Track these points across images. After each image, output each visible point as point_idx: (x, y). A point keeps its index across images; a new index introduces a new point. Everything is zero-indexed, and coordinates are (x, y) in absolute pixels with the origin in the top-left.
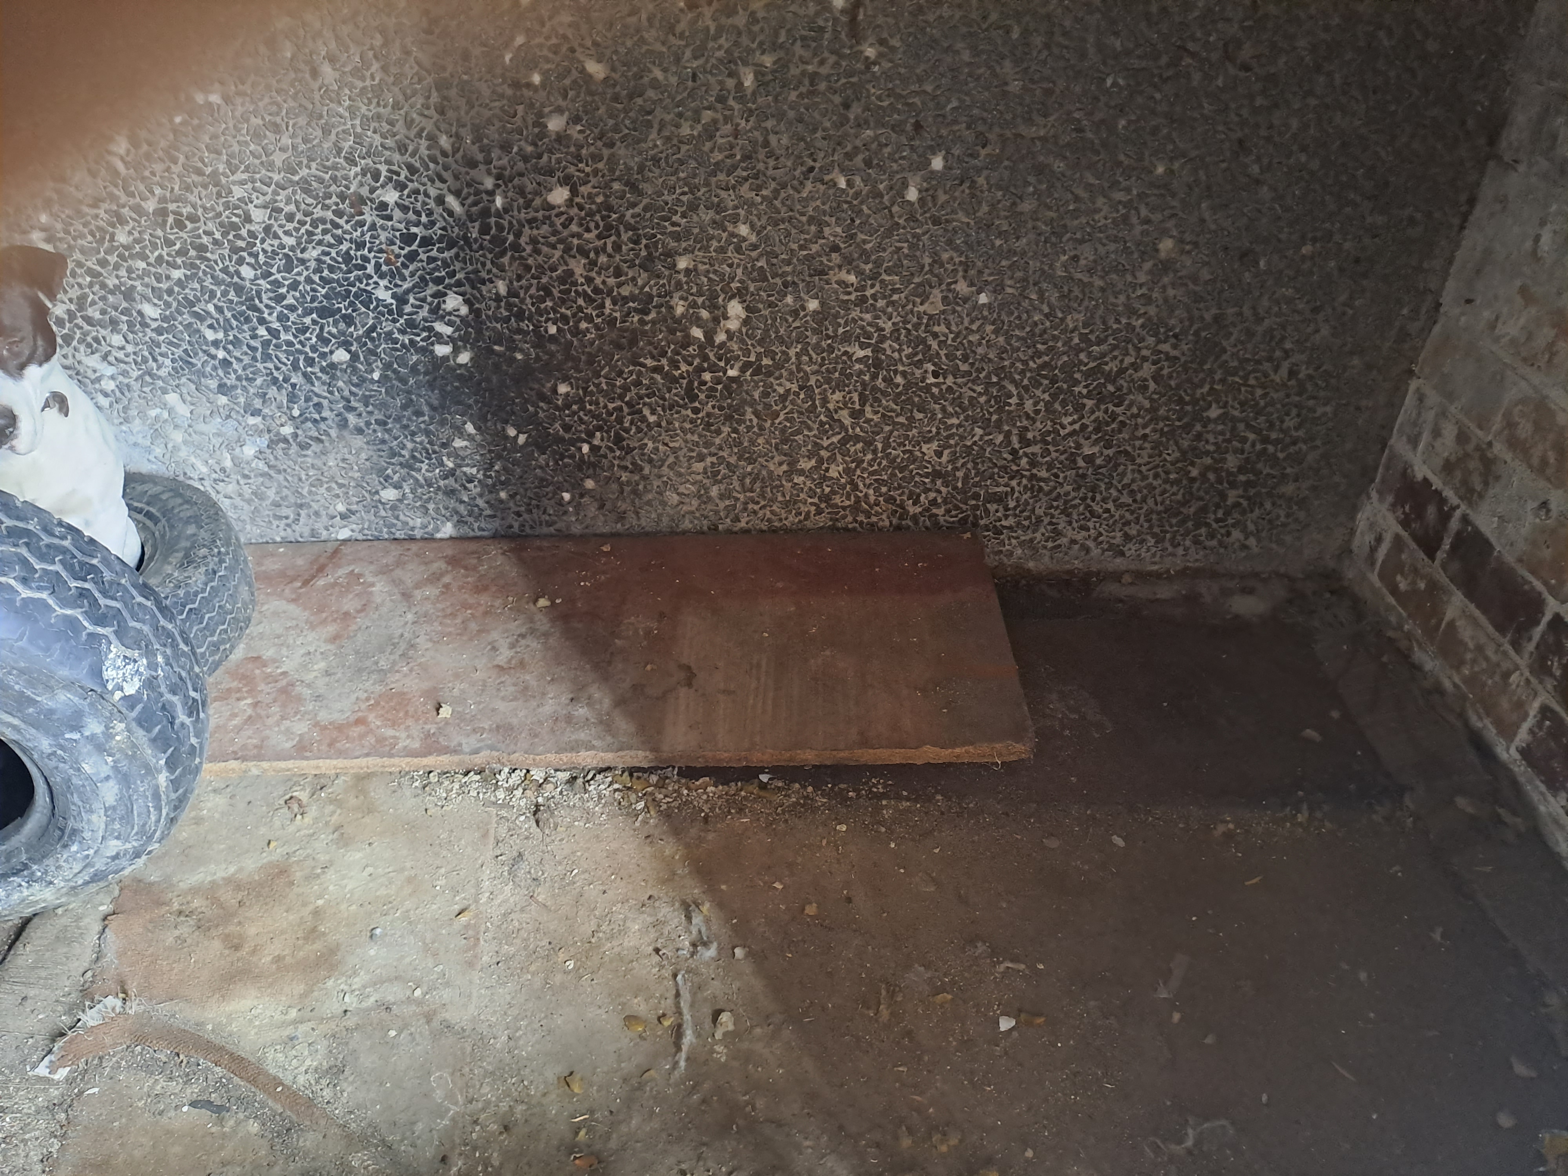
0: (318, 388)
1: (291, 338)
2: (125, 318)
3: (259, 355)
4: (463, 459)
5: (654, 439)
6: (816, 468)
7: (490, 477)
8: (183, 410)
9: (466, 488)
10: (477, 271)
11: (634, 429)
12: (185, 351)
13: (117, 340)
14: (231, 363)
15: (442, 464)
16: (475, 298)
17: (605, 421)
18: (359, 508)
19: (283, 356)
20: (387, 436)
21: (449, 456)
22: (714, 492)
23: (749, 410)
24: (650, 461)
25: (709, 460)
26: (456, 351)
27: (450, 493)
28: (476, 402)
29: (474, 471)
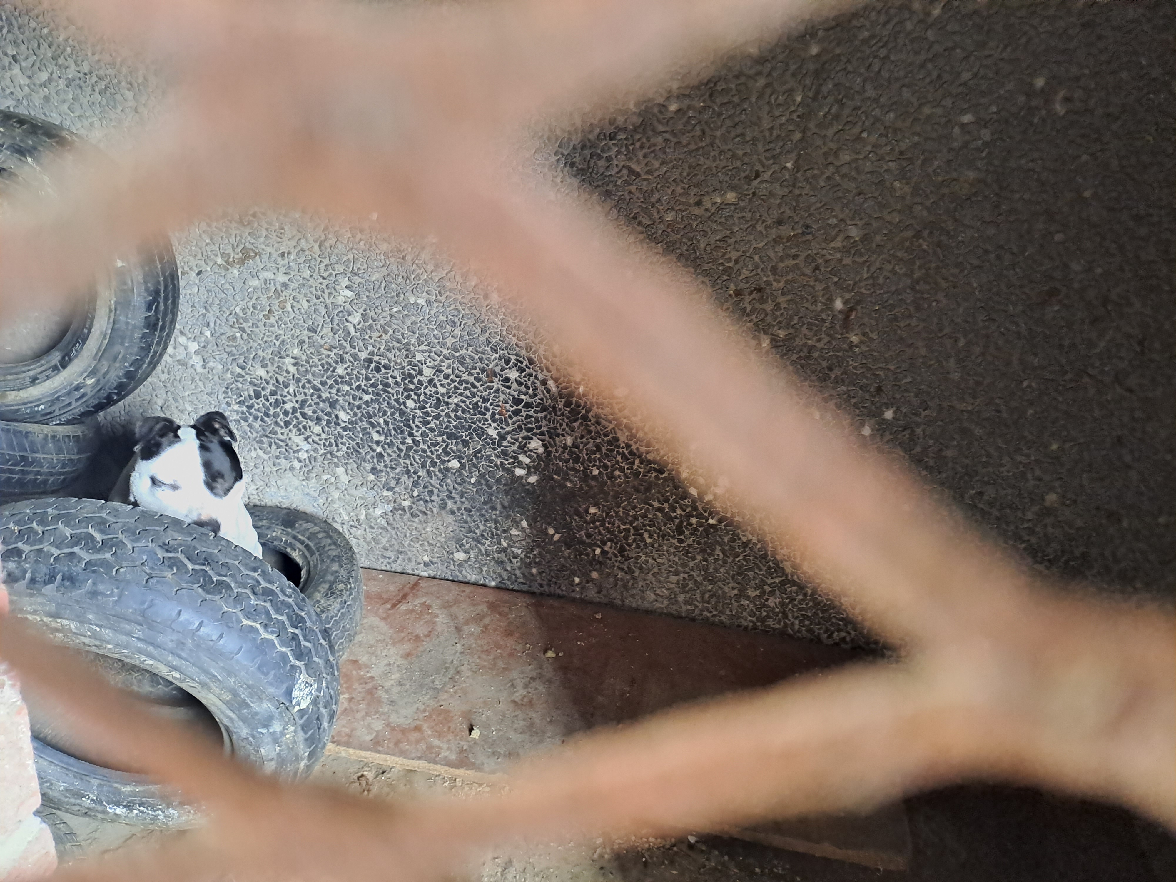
0: (434, 481)
1: (426, 448)
2: (326, 418)
3: (402, 455)
4: (514, 543)
5: (646, 554)
6: (759, 597)
7: (529, 557)
8: (344, 479)
9: (511, 562)
10: (555, 428)
11: (634, 545)
12: (358, 444)
13: (317, 429)
14: (383, 456)
15: (499, 543)
16: (550, 444)
17: (616, 536)
18: (438, 561)
19: (417, 458)
20: (469, 519)
21: (506, 538)
22: (681, 598)
23: (718, 548)
24: (641, 568)
25: (682, 575)
26: (529, 474)
27: (500, 563)
28: (533, 508)
29: (520, 551)
